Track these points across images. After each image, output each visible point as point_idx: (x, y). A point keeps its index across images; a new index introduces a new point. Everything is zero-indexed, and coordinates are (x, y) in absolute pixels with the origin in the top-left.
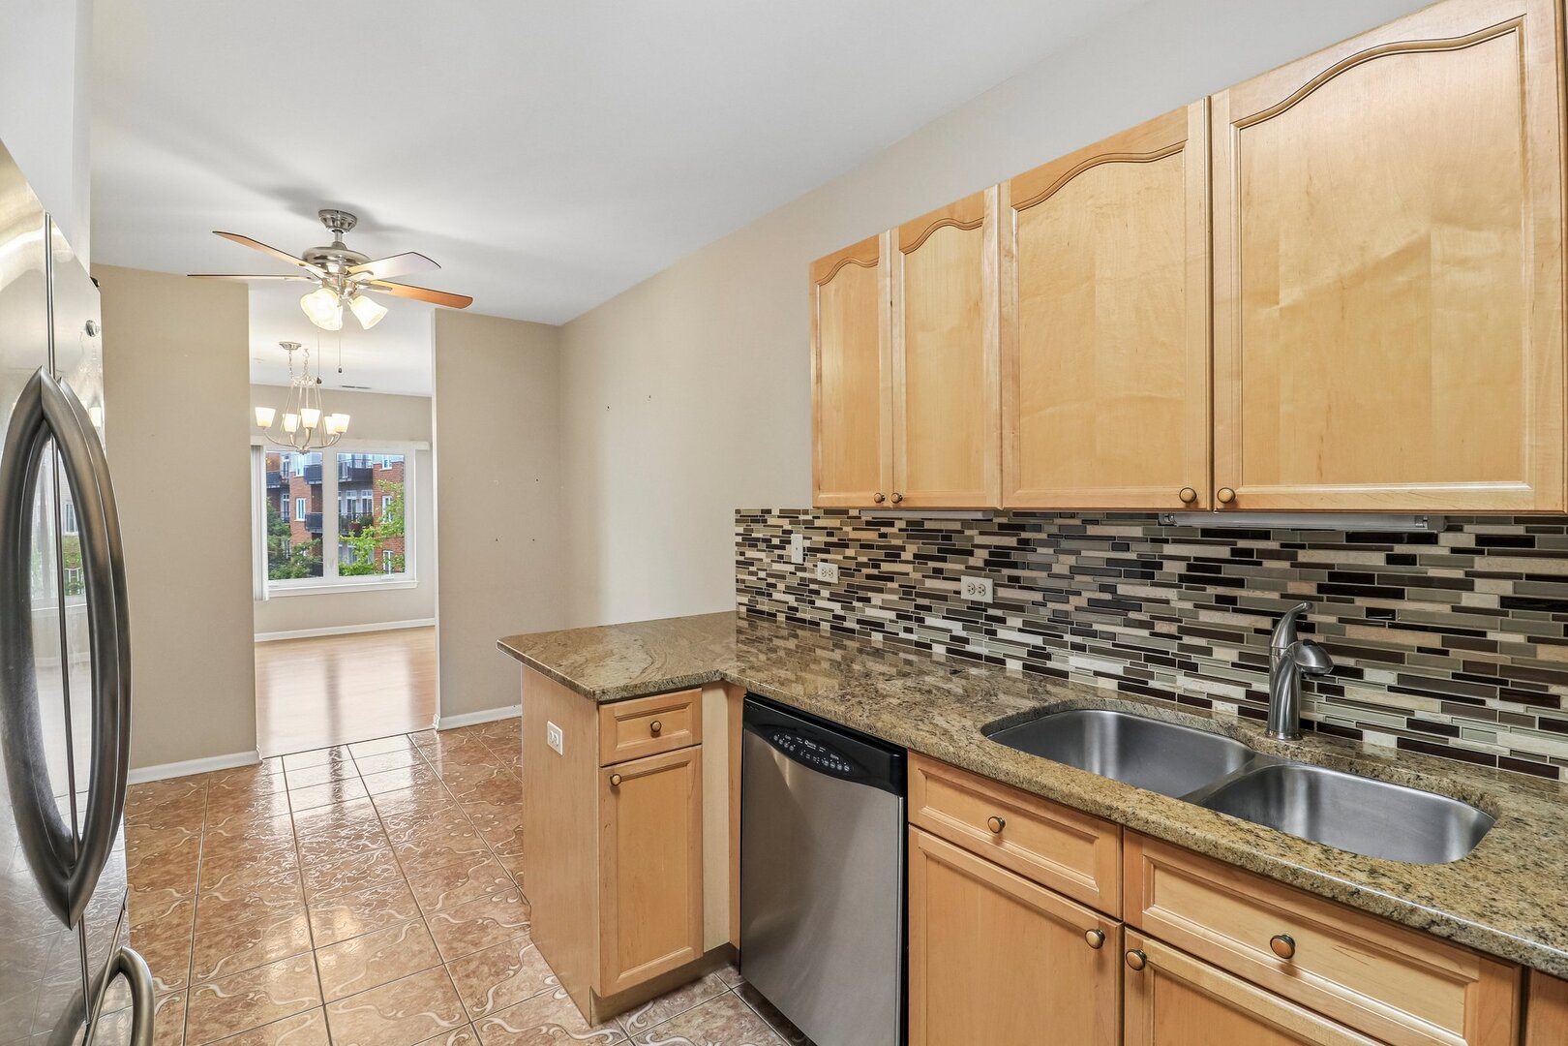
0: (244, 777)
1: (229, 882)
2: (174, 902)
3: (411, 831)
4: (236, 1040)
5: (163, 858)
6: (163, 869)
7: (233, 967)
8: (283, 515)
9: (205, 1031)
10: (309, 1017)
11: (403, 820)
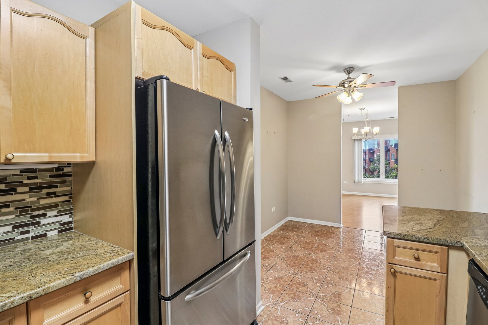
0: (336, 230)
1: (317, 254)
2: (305, 254)
3: (368, 263)
4: (296, 292)
5: (309, 243)
6: (308, 245)
7: (306, 275)
8: (388, 159)
9: (292, 286)
10: (312, 297)
11: (367, 258)
